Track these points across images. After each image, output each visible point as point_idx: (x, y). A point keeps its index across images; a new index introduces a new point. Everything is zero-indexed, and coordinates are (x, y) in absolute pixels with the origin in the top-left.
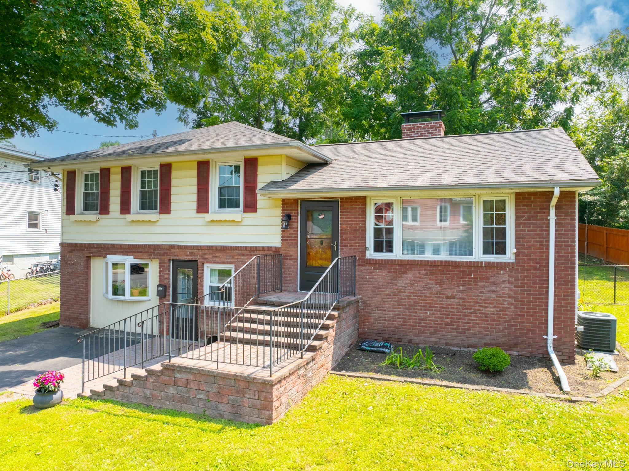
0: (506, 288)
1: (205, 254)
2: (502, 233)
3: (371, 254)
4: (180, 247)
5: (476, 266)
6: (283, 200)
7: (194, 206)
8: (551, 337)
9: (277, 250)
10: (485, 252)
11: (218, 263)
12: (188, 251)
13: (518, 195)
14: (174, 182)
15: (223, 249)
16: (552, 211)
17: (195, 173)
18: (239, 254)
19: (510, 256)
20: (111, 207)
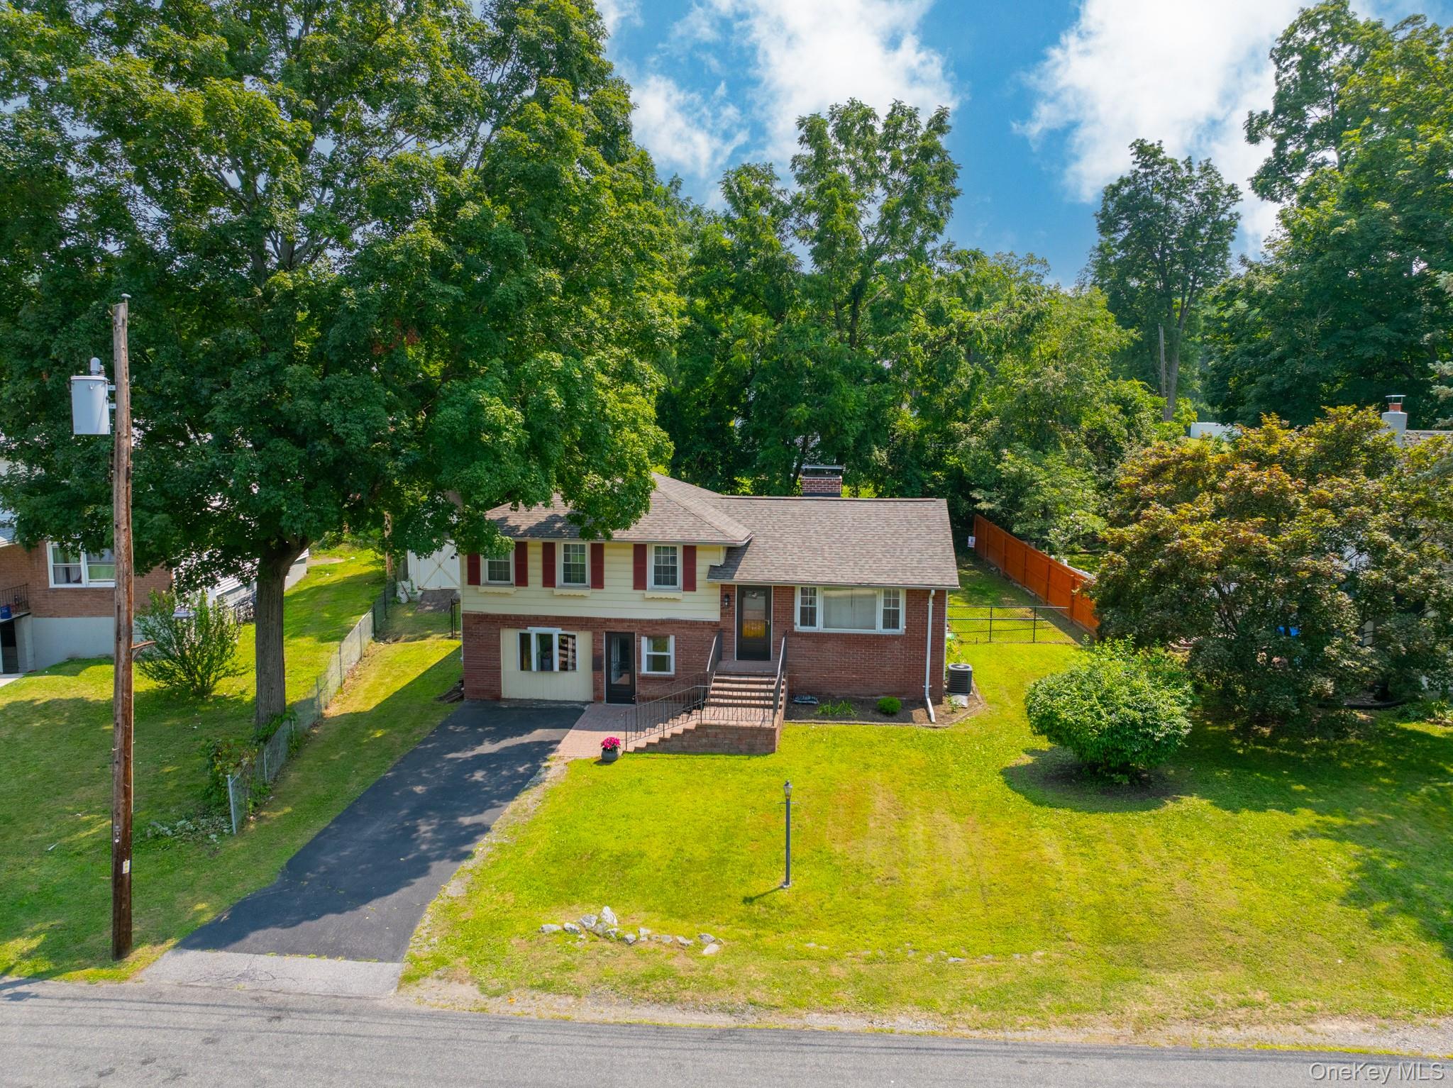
0: (899, 653)
1: (642, 627)
2: (896, 613)
3: (798, 628)
4: (617, 620)
5: (878, 637)
6: (722, 586)
7: (631, 582)
8: (928, 686)
9: (716, 624)
10: (885, 626)
11: (656, 634)
12: (624, 624)
13: (908, 592)
16: (931, 601)
18: (679, 628)
19: (902, 628)
20: (530, 579)
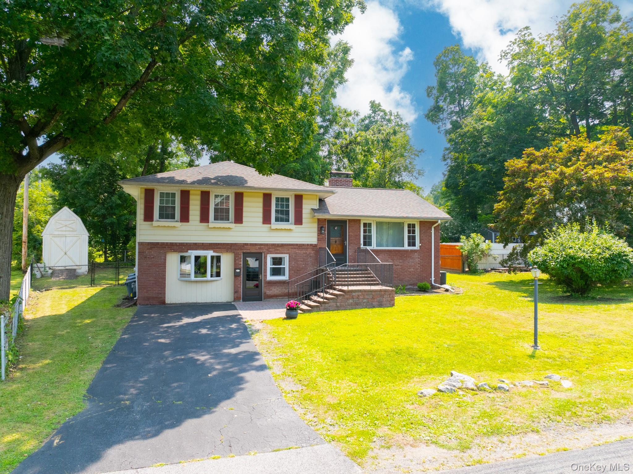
0: (417, 260)
1: (270, 248)
2: (414, 238)
3: (362, 246)
4: (251, 245)
5: (406, 251)
6: (318, 219)
7: (261, 220)
8: (433, 279)
9: (315, 246)
10: (409, 245)
11: (278, 253)
12: (257, 247)
13: (421, 222)
14: (245, 204)
15: (282, 245)
16: (433, 229)
17: (261, 200)
18: (292, 248)
19: (417, 247)
20: (191, 218)
